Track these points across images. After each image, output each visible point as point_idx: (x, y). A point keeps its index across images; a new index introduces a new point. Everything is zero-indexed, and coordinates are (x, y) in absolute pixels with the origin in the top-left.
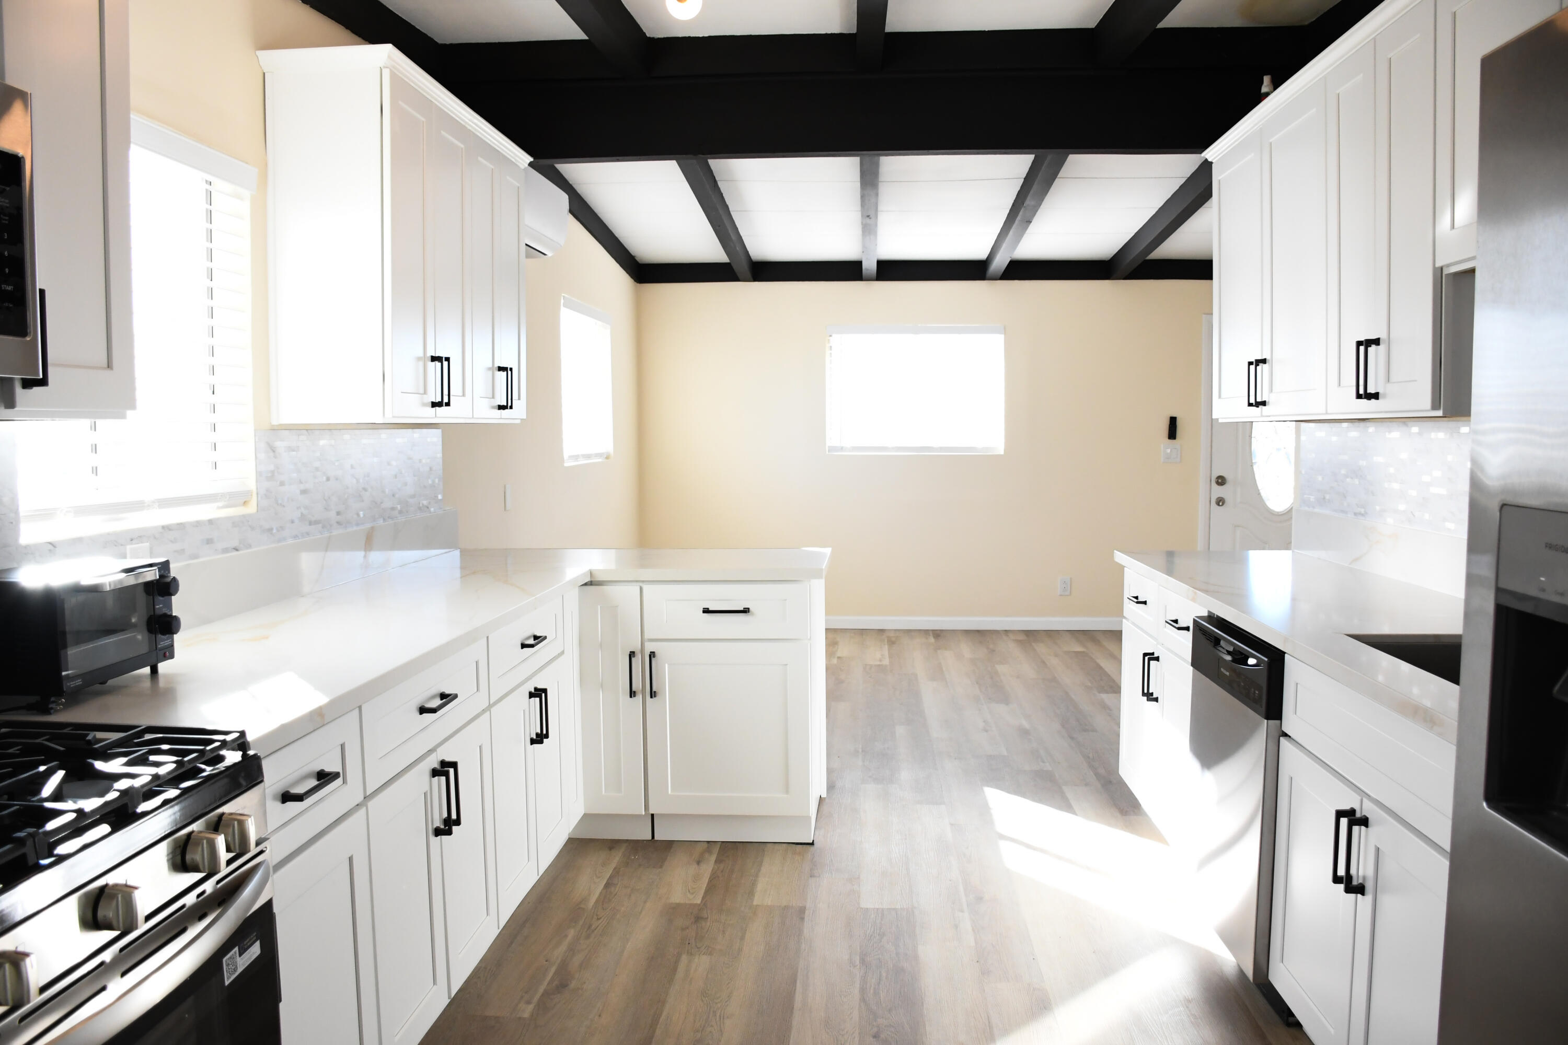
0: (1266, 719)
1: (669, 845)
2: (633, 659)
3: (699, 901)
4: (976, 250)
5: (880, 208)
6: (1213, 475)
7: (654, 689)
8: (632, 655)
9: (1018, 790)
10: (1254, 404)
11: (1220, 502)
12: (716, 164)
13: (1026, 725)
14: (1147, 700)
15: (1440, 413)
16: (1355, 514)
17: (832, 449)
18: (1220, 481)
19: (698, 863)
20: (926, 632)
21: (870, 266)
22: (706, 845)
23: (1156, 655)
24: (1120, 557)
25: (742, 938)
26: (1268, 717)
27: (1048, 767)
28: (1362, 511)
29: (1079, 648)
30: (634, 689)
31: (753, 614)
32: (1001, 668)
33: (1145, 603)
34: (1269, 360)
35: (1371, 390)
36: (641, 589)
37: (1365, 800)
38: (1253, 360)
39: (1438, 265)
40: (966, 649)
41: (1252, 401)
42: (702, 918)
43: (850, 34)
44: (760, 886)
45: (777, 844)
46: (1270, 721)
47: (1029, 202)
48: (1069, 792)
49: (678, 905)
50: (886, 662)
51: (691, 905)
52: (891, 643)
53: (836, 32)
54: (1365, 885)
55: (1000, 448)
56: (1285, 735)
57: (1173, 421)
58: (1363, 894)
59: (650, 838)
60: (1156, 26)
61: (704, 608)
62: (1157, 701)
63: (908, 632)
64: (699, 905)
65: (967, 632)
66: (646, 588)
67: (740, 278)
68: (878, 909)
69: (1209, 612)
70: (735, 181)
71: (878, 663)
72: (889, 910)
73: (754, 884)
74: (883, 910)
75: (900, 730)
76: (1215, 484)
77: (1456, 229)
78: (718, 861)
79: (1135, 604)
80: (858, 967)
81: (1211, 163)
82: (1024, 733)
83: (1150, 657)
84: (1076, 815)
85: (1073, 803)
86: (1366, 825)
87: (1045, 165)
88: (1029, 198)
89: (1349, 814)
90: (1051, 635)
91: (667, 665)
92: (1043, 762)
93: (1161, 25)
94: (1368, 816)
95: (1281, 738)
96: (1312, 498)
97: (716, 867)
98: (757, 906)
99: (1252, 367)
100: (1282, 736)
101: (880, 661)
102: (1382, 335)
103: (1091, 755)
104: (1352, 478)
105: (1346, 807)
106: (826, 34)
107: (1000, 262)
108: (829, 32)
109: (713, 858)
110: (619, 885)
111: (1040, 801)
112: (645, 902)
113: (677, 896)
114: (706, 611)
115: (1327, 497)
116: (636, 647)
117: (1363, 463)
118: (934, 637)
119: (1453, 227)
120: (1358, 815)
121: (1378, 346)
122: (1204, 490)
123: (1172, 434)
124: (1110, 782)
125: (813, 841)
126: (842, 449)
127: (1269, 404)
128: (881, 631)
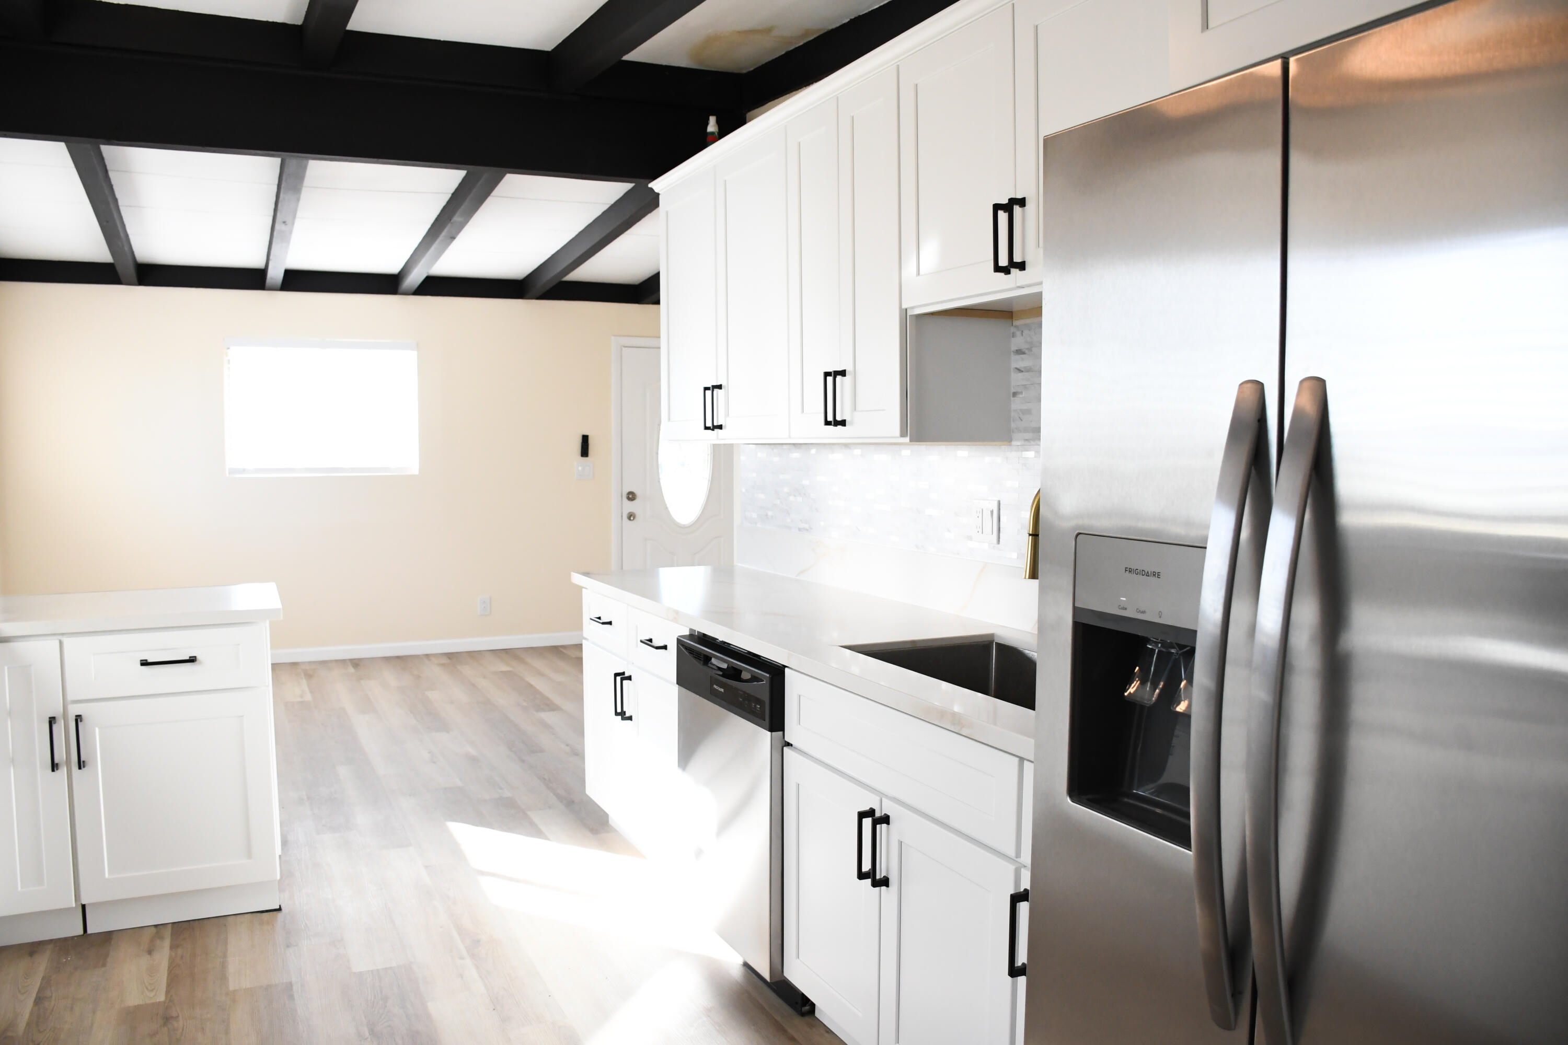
0: (769, 731)
1: (108, 937)
2: (55, 727)
3: (162, 998)
4: (390, 265)
5: (299, 214)
6: (623, 491)
7: (82, 759)
8: (52, 721)
9: (479, 819)
10: (712, 428)
11: (631, 516)
12: (110, 152)
13: (473, 751)
14: (622, 719)
15: (907, 440)
16: (800, 529)
17: (233, 471)
18: (630, 496)
19: (150, 952)
20: (343, 662)
21: (275, 274)
22: (153, 929)
23: (627, 675)
24: (578, 579)
25: (227, 1032)
26: (771, 730)
27: (507, 794)
28: (807, 526)
29: (505, 668)
30: (56, 761)
31: (200, 663)
32: (433, 695)
33: (610, 623)
34: (724, 386)
35: (839, 418)
36: (61, 643)
37: (884, 799)
38: (709, 385)
39: (904, 306)
40: (390, 677)
41: (709, 424)
42: (172, 1017)
43: (294, 25)
44: (232, 968)
45: (239, 916)
46: (773, 733)
47: (457, 218)
48: (535, 816)
49: (138, 1008)
50: (308, 697)
51: (153, 1004)
52: (309, 676)
53: (278, 21)
54: (889, 877)
55: (414, 468)
56: (788, 744)
57: (585, 439)
58: (887, 886)
59: (81, 932)
60: (622, 57)
61: (141, 661)
62: (631, 720)
63: (323, 663)
64: (164, 1002)
65: (388, 659)
66: (67, 641)
67: (123, 279)
68: (372, 971)
69: (691, 630)
70: (126, 172)
71: (299, 699)
72: (386, 969)
73: (224, 965)
74: (378, 970)
75: (343, 771)
76: (627, 500)
77: (922, 275)
78: (173, 947)
79: (601, 624)
80: (369, 1040)
81: (658, 194)
82: (473, 760)
83: (621, 677)
84: (549, 839)
85: (543, 828)
86: (888, 823)
87: (480, 183)
88: (458, 214)
89: (870, 813)
90: (473, 655)
91: (97, 730)
92: (501, 789)
93: (626, 58)
94: (889, 814)
95: (785, 748)
96: (754, 515)
97: (173, 954)
98: (234, 991)
99: (709, 393)
100: (785, 746)
101: (301, 697)
102: (848, 368)
103: (546, 777)
104: (795, 496)
105: (866, 808)
106: (267, 22)
107: (415, 278)
108: (271, 20)
109: (167, 943)
110: (54, 998)
111: (509, 830)
112: (94, 1012)
113: (134, 997)
114: (144, 663)
115: (770, 513)
116: (57, 711)
117: (806, 482)
118: (353, 667)
119: (918, 274)
120: (878, 814)
121: (845, 378)
122: (616, 506)
123: (585, 452)
124: (573, 802)
125: (280, 906)
126: (244, 471)
127: (725, 428)
128: (294, 665)
